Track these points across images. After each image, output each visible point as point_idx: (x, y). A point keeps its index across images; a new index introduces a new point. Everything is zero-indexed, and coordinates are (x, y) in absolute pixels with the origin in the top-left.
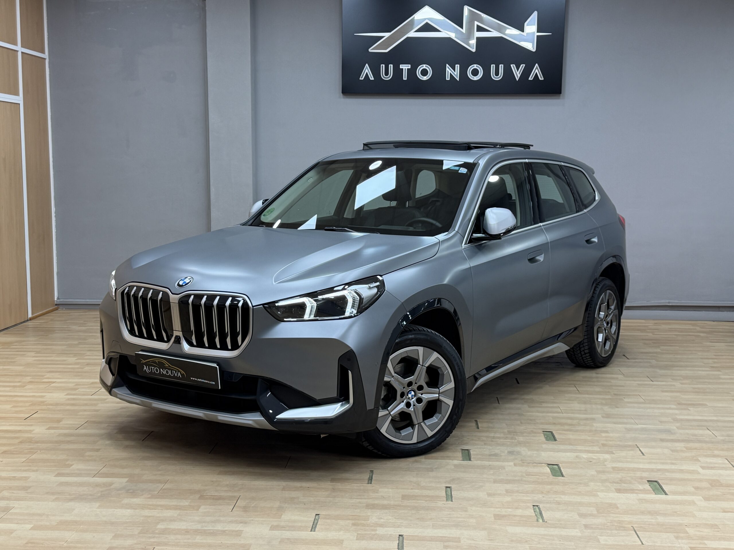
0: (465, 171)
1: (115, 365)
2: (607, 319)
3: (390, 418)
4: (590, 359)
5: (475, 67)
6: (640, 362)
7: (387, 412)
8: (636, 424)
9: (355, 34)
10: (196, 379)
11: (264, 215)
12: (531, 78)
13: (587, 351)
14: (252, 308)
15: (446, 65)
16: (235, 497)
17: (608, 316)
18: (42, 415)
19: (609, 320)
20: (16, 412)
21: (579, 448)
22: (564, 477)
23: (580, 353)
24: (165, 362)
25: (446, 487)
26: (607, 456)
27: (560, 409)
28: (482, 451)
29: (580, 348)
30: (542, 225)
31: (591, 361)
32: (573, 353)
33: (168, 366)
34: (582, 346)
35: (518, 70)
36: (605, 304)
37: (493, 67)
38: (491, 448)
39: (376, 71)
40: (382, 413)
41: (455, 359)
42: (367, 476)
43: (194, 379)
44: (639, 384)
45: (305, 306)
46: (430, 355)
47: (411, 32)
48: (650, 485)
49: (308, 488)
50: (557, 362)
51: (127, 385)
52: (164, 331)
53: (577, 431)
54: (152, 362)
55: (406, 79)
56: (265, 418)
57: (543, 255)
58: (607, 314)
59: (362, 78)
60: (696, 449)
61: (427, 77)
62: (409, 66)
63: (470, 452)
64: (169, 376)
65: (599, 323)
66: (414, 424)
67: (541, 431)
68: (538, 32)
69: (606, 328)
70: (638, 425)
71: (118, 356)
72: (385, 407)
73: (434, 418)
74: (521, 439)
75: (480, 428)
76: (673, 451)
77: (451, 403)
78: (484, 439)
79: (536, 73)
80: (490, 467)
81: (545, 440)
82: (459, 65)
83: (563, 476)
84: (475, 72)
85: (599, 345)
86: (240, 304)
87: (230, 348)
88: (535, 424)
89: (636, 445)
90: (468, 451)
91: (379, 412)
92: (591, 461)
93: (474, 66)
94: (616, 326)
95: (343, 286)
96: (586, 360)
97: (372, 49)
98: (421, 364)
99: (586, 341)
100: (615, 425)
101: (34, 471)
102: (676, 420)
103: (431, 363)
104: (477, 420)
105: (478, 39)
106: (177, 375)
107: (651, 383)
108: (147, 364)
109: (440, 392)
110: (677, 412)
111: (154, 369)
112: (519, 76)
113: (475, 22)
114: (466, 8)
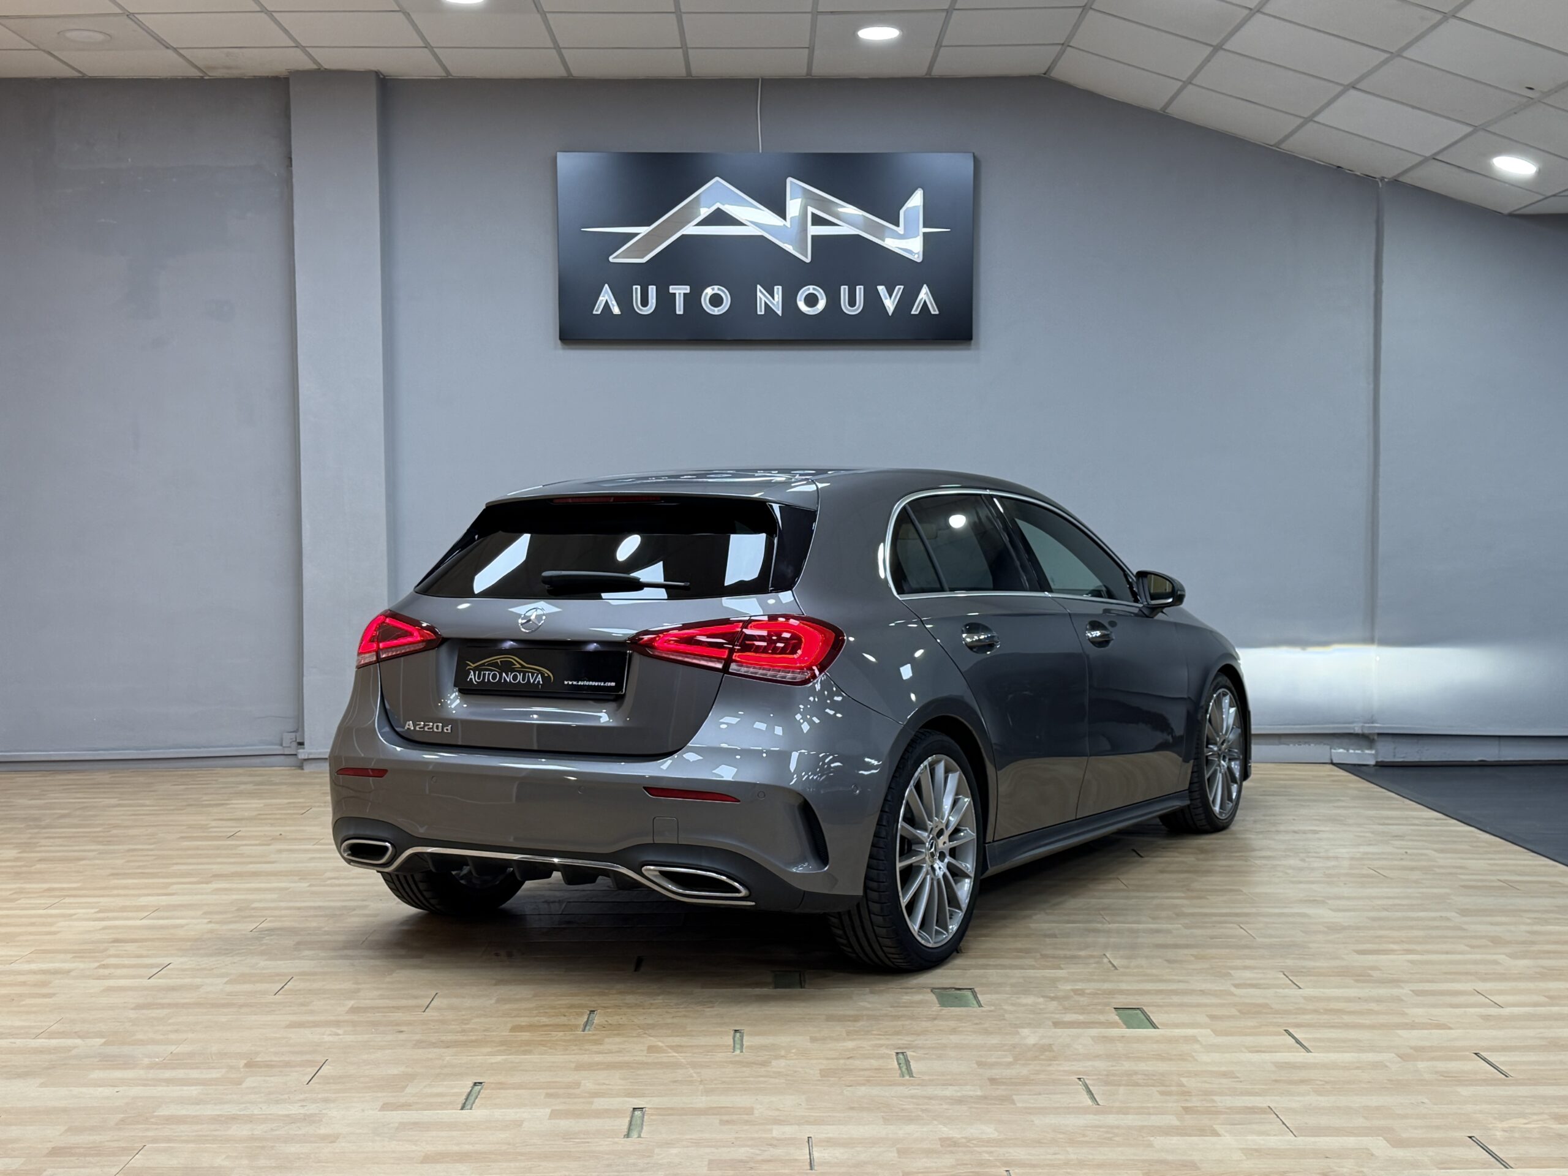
5: (811, 291)
9: (582, 229)
12: (916, 310)
15: (756, 287)
35: (890, 296)
37: (844, 290)
39: (624, 299)
47: (689, 227)
48: (1118, 1015)
55: (681, 312)
59: (598, 310)
61: (721, 310)
62: (686, 289)
68: (925, 226)
76: (1172, 962)
79: (925, 302)
82: (780, 287)
84: (811, 300)
93: (809, 289)
97: (614, 258)
100: (1066, 925)
102: (1182, 915)
105: (815, 238)
107: (1141, 859)
110: (1183, 902)
112: (892, 308)
113: (807, 208)
114: (792, 184)
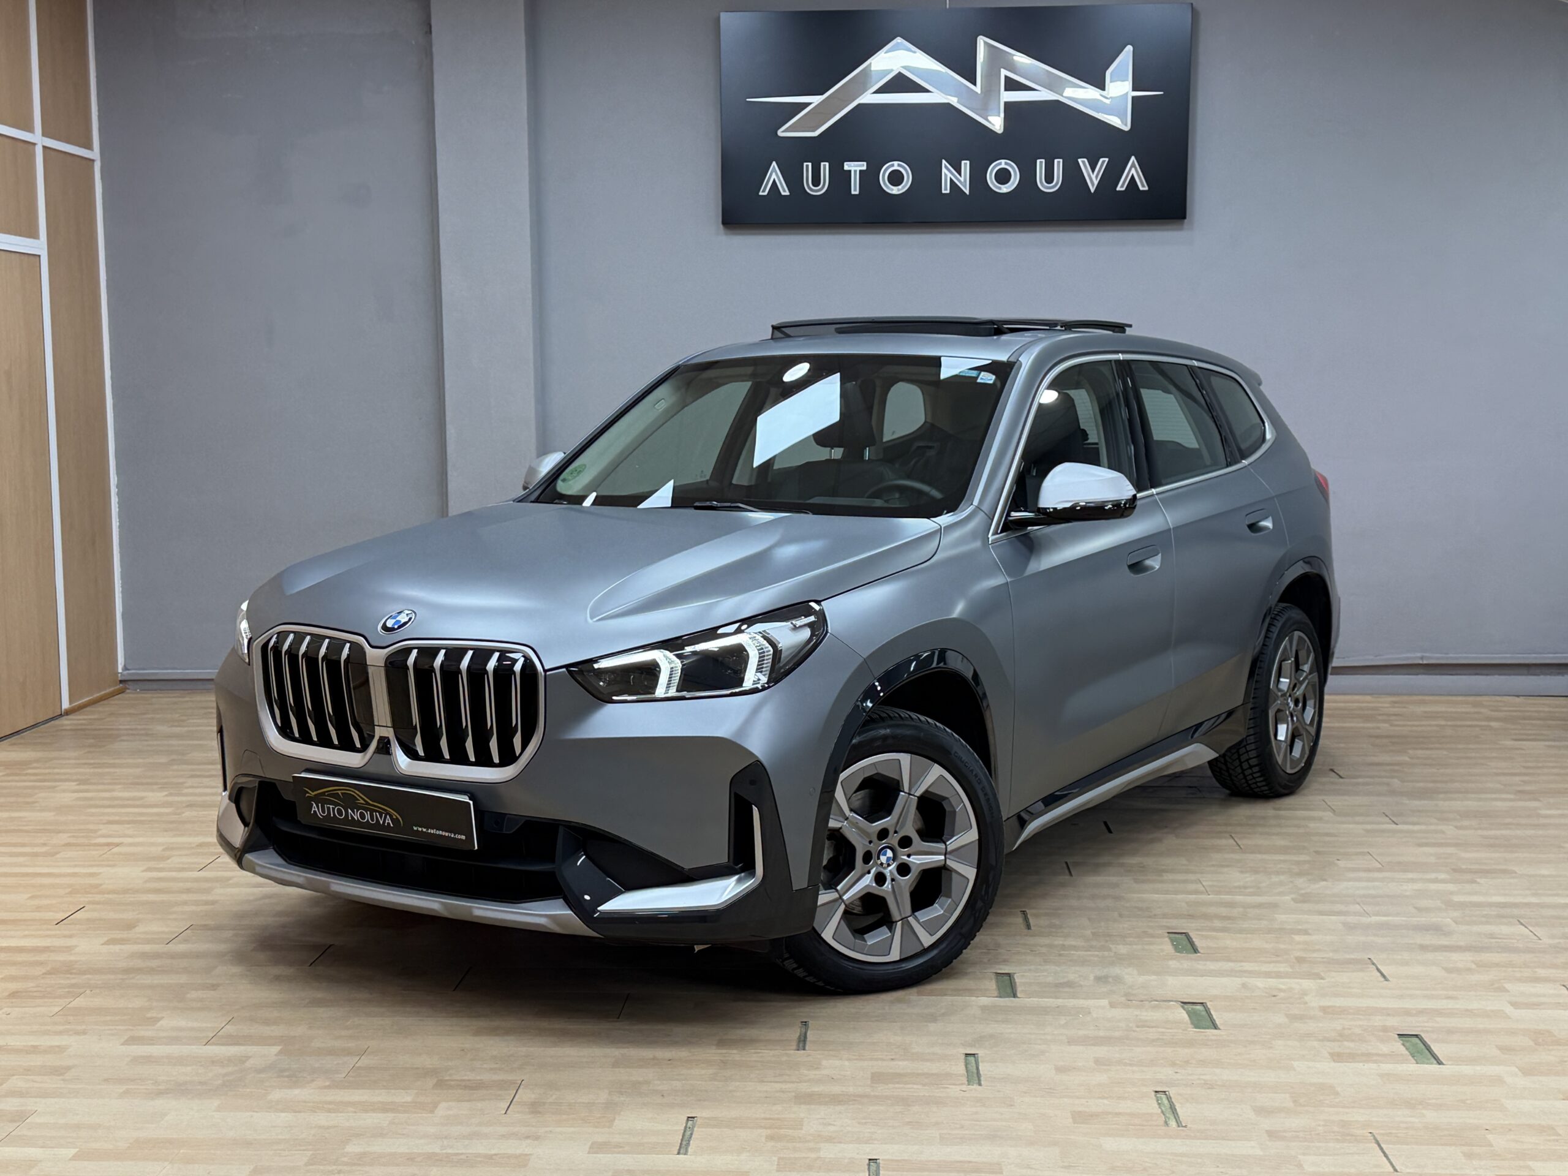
0: (991, 379)
1: (250, 804)
2: (1296, 693)
3: (843, 907)
4: (1261, 779)
5: (1003, 166)
6: (1367, 784)
7: (835, 895)
8: (1367, 915)
9: (748, 100)
10: (424, 830)
11: (564, 480)
12: (1122, 186)
13: (1253, 762)
14: (543, 674)
15: (941, 162)
16: (513, 1082)
17: (1298, 685)
18: (95, 915)
19: (1299, 695)
20: (38, 909)
21: (1248, 966)
22: (1219, 1029)
23: (1241, 765)
24: (357, 793)
25: (966, 1054)
26: (1307, 984)
27: (1203, 886)
28: (1039, 976)
29: (1239, 756)
30: (1155, 493)
31: (1264, 783)
32: (1224, 767)
33: (362, 801)
34: (1243, 750)
35: (1093, 171)
36: (1290, 661)
37: (1041, 164)
38: (1058, 969)
39: (793, 177)
40: (824, 897)
41: (979, 779)
42: (794, 1033)
43: (420, 829)
44: (1368, 831)
45: (658, 669)
46: (925, 771)
47: (866, 96)
48: (1403, 1045)
49: (670, 1060)
50: (1190, 787)
51: (275, 846)
52: (355, 729)
53: (1241, 931)
54: (328, 796)
55: (857, 192)
56: (574, 909)
57: (1160, 555)
58: (1296, 681)
59: (764, 192)
60: (1497, 965)
61: (903, 187)
62: (863, 165)
63: (1014, 979)
64: (368, 825)
65: (1279, 702)
66: (894, 920)
67: (1164, 932)
68: (1134, 89)
69: (1293, 712)
70: (1370, 917)
71: (257, 785)
72: (831, 885)
73: (936, 908)
74: (1123, 949)
75: (1032, 928)
76: (1448, 970)
77: (970, 873)
78: (1044, 950)
79: (1133, 176)
80: (1060, 1011)
81: (1173, 951)
82: (968, 162)
83: (1215, 1027)
84: (1003, 177)
85: (1279, 748)
86: (518, 667)
87: (496, 760)
88: (1150, 917)
89: (1370, 959)
90: (1010, 976)
91: (818, 894)
92: (1275, 994)
93: (1000, 164)
94: (1315, 708)
95: (737, 625)
96: (1254, 781)
97: (783, 131)
98: (905, 791)
99: (1252, 739)
100: (1321, 917)
101: (77, 1033)
102: (1450, 905)
103: (929, 787)
104: (1024, 910)
105: (1008, 105)
106: (384, 822)
107: (1394, 826)
108: (318, 799)
109: (949, 850)
110: (1451, 887)
111: (333, 809)
112: (1096, 183)
113: (1000, 71)
114: (982, 42)
